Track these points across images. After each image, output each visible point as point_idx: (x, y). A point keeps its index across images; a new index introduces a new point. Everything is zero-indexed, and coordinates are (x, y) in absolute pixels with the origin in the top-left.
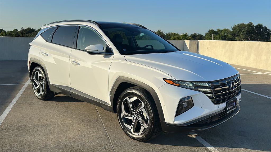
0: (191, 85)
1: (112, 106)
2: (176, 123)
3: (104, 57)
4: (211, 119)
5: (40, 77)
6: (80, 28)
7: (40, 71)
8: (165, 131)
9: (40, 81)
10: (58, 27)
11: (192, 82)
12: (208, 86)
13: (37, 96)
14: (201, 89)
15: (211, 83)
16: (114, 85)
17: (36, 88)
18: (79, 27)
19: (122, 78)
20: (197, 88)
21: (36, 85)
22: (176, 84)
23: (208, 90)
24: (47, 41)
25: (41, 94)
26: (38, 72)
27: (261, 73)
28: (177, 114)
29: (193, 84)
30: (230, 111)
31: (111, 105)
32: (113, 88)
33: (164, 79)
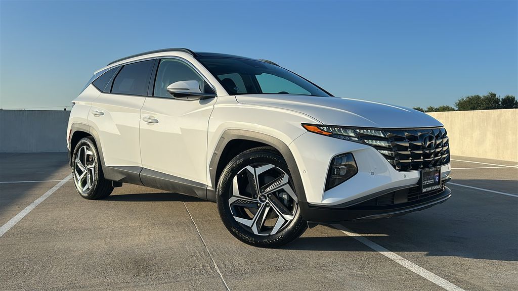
0: (353, 135)
1: (213, 188)
2: (327, 202)
3: (201, 103)
4: (393, 199)
5: (88, 155)
6: (161, 62)
7: (88, 145)
8: (308, 221)
9: (87, 163)
10: (124, 66)
11: (353, 129)
12: (382, 136)
13: (81, 192)
14: (370, 142)
15: (389, 132)
16: (217, 148)
17: (79, 177)
18: (159, 60)
19: (232, 132)
20: (362, 138)
21: (80, 172)
22: (324, 133)
23: (383, 144)
24: (102, 92)
25: (88, 188)
26: (85, 147)
27: (507, 167)
28: (327, 188)
29: (355, 132)
30: (429, 189)
31: (211, 186)
32: (215, 154)
33: (303, 125)
